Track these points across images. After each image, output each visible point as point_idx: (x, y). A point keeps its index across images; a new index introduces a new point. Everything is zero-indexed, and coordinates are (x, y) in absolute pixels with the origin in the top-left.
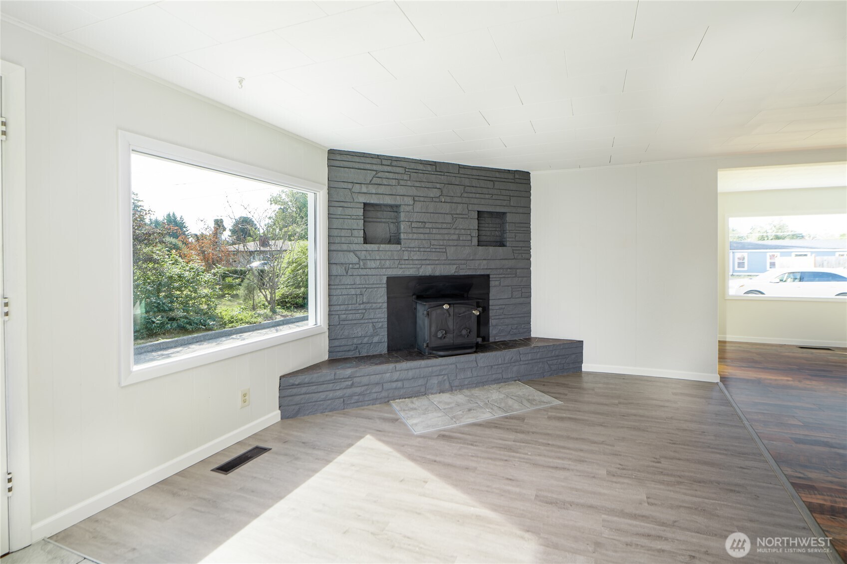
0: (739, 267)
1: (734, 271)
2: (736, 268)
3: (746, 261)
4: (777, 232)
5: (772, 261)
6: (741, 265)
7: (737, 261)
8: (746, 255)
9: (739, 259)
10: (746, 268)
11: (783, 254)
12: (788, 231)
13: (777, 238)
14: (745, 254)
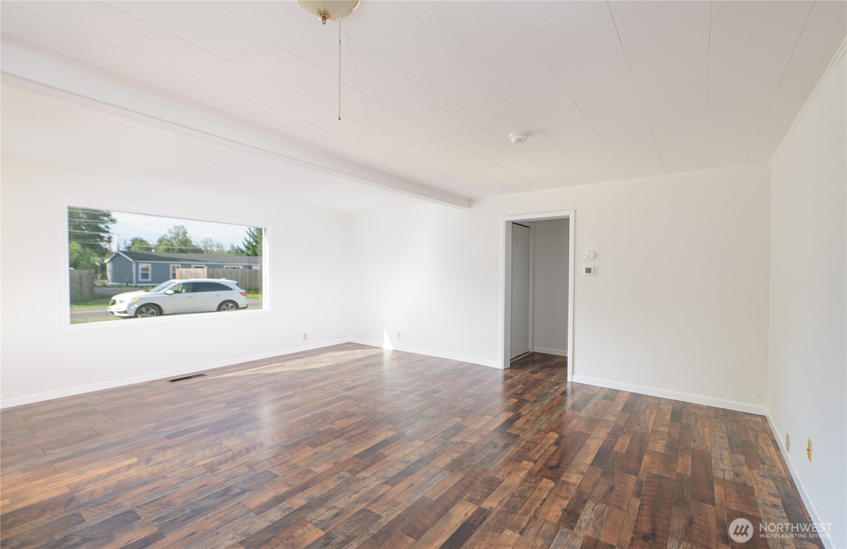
0: (143, 278)
1: (138, 282)
2: (140, 280)
3: (150, 272)
4: (181, 246)
5: (174, 272)
6: (145, 276)
7: (140, 272)
8: (150, 266)
9: (143, 269)
10: (150, 279)
11: (184, 266)
12: (190, 246)
13: (181, 251)
14: (148, 265)
